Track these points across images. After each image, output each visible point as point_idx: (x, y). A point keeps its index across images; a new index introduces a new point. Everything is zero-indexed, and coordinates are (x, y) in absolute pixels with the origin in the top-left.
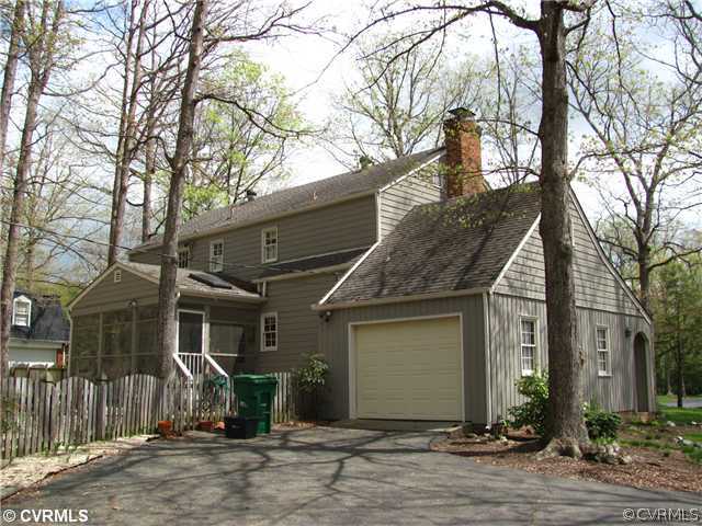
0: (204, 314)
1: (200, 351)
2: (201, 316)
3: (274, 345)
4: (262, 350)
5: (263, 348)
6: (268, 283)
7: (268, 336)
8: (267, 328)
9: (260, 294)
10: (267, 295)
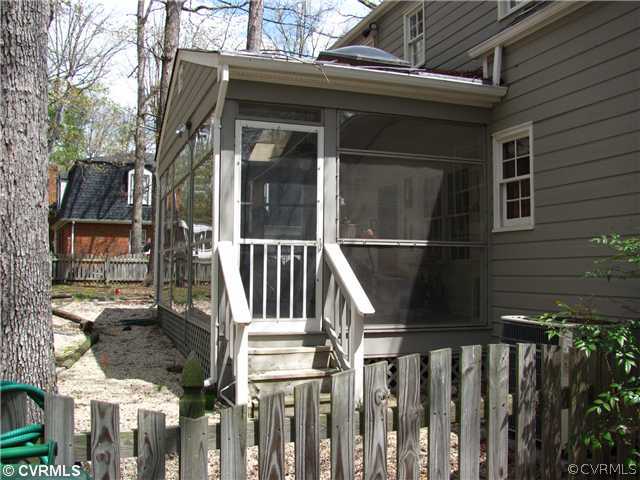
0: (320, 131)
1: (310, 234)
2: (315, 136)
3: (526, 213)
4: (497, 228)
5: (501, 223)
6: (505, 51)
7: (512, 190)
8: (508, 171)
9: (489, 81)
10: (502, 82)
